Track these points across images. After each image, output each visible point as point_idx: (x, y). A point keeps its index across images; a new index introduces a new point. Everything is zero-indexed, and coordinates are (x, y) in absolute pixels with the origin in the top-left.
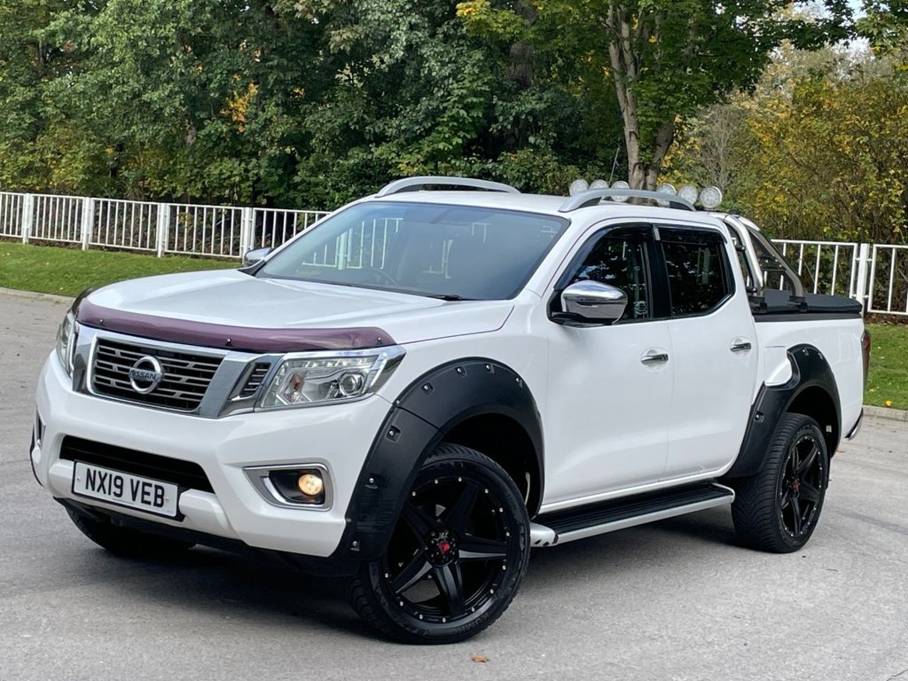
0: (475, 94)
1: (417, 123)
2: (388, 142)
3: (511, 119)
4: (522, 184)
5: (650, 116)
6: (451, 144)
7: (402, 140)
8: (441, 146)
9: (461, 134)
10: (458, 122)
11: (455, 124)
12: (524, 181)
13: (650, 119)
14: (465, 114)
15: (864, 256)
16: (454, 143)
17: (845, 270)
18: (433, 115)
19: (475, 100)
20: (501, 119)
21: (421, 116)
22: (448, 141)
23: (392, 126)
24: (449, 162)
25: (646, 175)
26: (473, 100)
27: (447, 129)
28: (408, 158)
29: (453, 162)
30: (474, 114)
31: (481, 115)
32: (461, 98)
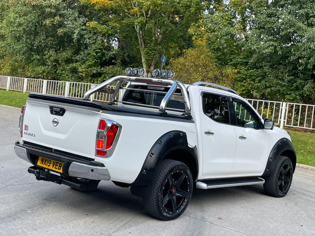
3: (109, 56)
4: (112, 75)
5: (146, 57)
7: (82, 62)
8: (89, 63)
9: (95, 60)
11: (93, 57)
12: (113, 74)
13: (146, 58)
14: (95, 54)
16: (92, 62)
18: (88, 54)
19: (99, 51)
20: (106, 56)
21: (86, 55)
22: (91, 62)
23: (78, 57)
24: (92, 68)
25: (148, 74)
26: (97, 50)
27: (91, 58)
28: (83, 66)
29: (93, 68)
30: (98, 54)
31: (100, 55)
32: (94, 50)
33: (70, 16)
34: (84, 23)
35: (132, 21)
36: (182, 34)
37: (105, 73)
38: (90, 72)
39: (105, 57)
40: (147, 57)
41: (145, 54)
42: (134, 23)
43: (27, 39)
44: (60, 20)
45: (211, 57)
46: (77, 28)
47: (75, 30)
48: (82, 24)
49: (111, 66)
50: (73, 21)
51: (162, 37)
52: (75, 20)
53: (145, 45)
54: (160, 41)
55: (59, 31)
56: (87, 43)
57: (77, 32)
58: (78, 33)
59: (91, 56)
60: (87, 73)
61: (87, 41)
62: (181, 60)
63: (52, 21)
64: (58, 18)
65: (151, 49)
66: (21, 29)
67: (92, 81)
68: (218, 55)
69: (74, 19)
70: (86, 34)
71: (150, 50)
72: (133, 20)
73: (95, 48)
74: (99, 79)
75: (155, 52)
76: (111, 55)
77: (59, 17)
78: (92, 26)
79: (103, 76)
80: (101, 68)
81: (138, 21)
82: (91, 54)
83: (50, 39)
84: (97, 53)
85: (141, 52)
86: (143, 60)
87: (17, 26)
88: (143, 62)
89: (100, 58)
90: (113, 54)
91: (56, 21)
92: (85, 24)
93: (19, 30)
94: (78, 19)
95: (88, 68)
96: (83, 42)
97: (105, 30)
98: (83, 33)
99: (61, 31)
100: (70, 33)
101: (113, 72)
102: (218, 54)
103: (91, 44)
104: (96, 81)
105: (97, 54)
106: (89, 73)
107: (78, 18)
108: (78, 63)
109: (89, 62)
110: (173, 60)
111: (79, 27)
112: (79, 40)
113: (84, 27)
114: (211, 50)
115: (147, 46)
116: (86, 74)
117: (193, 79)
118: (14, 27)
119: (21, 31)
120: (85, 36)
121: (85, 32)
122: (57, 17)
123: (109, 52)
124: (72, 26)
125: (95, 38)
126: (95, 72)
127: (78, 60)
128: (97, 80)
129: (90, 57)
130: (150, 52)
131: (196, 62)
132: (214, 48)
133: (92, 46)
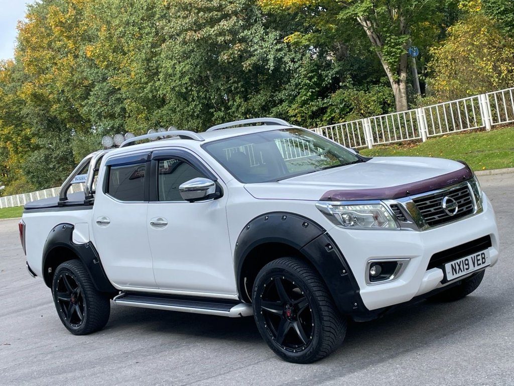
0: (312, 72)
1: (293, 91)
2: (285, 102)
3: (330, 77)
4: (343, 105)
5: (388, 60)
6: (307, 96)
8: (303, 98)
9: (311, 90)
10: (307, 86)
11: (306, 87)
12: (344, 103)
13: (389, 61)
14: (309, 82)
15: (484, 100)
17: (477, 108)
18: (297, 85)
19: (312, 74)
20: (326, 79)
21: (293, 88)
22: (305, 95)
23: (281, 95)
24: (309, 104)
25: (399, 85)
26: (310, 74)
27: (303, 90)
28: (294, 106)
29: (311, 103)
30: (313, 80)
31: (316, 80)
32: (305, 76)
33: (253, 37)
34: (276, 39)
35: (353, 13)
36: (438, 5)
37: (331, 105)
38: (307, 112)
39: (324, 80)
40: (391, 59)
41: (386, 55)
42: (357, 13)
43: (198, 92)
44: (242, 49)
45: (499, 26)
46: (269, 51)
47: (267, 55)
48: (274, 42)
49: (338, 92)
50: (260, 42)
51: (404, 19)
52: (263, 39)
53: (381, 41)
54: (404, 27)
55: (245, 66)
56: (291, 68)
57: (271, 57)
58: (274, 58)
59: (303, 87)
60: (303, 114)
61: (290, 66)
62: (449, 46)
63: (231, 54)
64: (238, 47)
65: (393, 44)
66: (186, 79)
67: (314, 125)
68: (509, 20)
69: (260, 40)
70: (285, 55)
71: (393, 47)
72: (353, 11)
73: (305, 72)
74: (325, 118)
75: (401, 47)
76: (332, 75)
77: (239, 45)
78: (293, 41)
79: (329, 111)
80: (323, 99)
81: (362, 9)
82: (303, 83)
83: (232, 80)
84: (310, 78)
85: (378, 54)
86: (385, 67)
87: (180, 78)
88: (385, 69)
89: (317, 84)
90: (337, 73)
91: (236, 52)
92: (279, 42)
93: (184, 82)
94: (267, 37)
95: (302, 107)
96: (285, 70)
97: (313, 40)
98: (281, 56)
99: (247, 64)
100: (261, 61)
101: (343, 99)
102: (509, 18)
103: (297, 68)
104: (319, 123)
105: (310, 81)
106: (306, 114)
107: (266, 35)
108: (284, 104)
109: (301, 97)
110: (435, 49)
111: (271, 48)
112: (276, 69)
113: (279, 46)
114: (495, 15)
115: (386, 42)
116: (302, 117)
117: (478, 69)
118: (175, 81)
119: (187, 83)
120: (285, 60)
121: (282, 53)
122: (237, 45)
123: (328, 72)
124: (261, 51)
125: (300, 56)
126: (315, 109)
127: (284, 98)
128: (322, 121)
129: (301, 89)
130: (394, 50)
131: (475, 41)
132: (499, 10)
133: (299, 70)
